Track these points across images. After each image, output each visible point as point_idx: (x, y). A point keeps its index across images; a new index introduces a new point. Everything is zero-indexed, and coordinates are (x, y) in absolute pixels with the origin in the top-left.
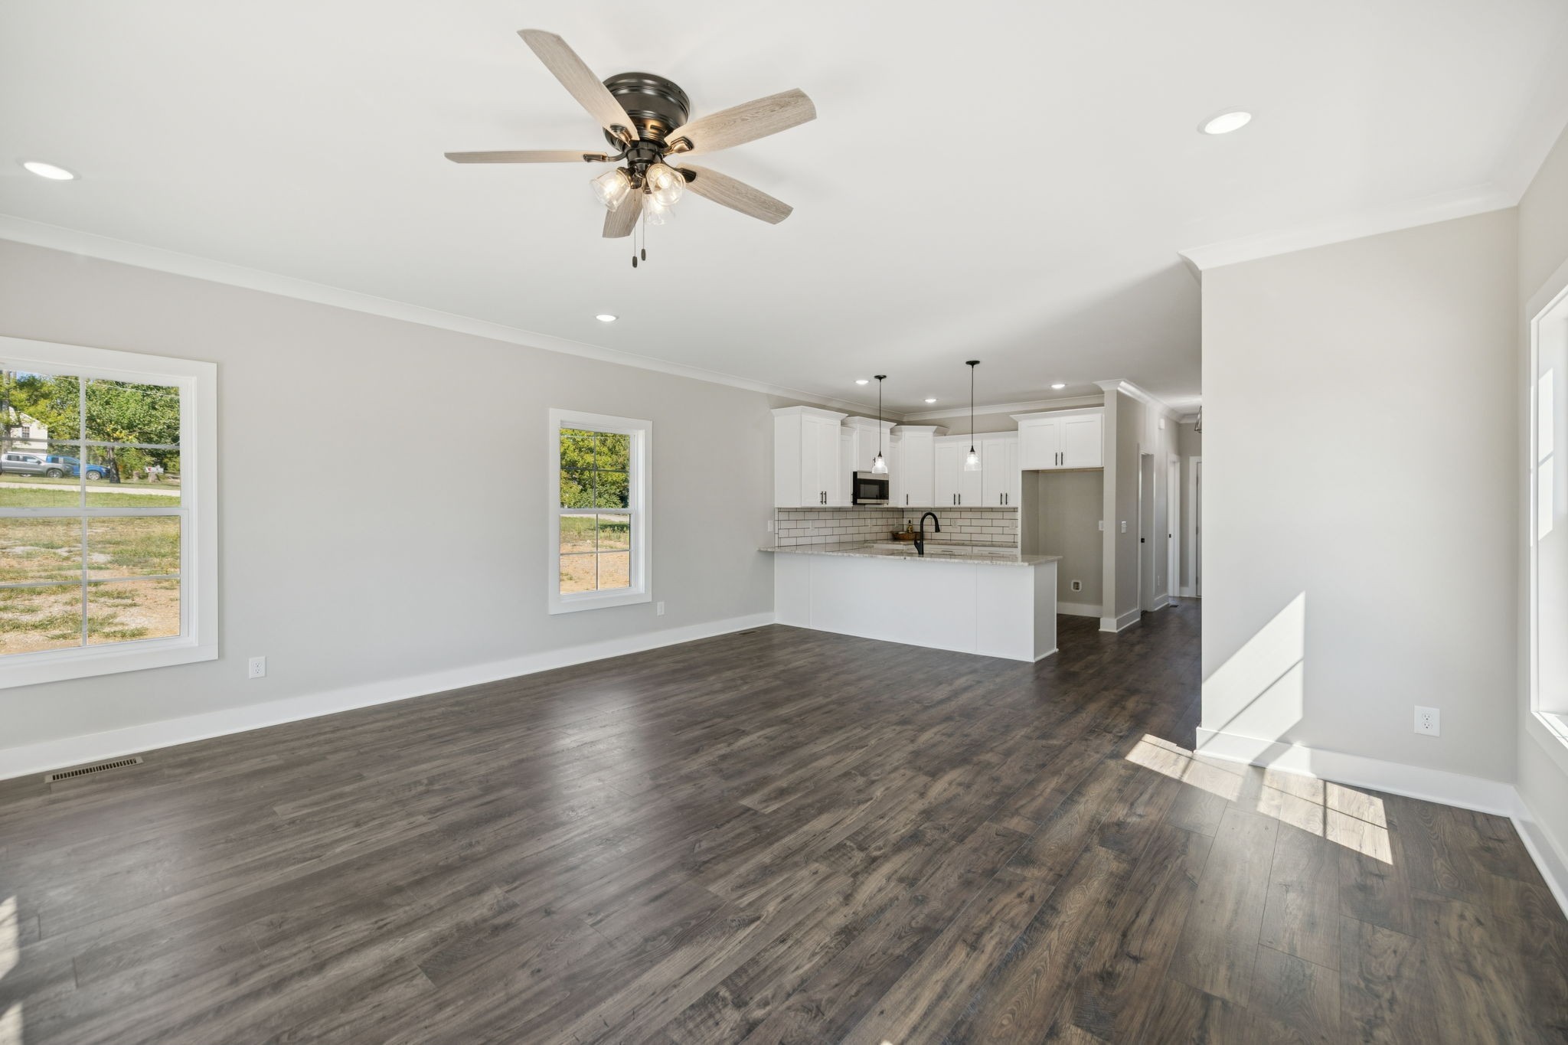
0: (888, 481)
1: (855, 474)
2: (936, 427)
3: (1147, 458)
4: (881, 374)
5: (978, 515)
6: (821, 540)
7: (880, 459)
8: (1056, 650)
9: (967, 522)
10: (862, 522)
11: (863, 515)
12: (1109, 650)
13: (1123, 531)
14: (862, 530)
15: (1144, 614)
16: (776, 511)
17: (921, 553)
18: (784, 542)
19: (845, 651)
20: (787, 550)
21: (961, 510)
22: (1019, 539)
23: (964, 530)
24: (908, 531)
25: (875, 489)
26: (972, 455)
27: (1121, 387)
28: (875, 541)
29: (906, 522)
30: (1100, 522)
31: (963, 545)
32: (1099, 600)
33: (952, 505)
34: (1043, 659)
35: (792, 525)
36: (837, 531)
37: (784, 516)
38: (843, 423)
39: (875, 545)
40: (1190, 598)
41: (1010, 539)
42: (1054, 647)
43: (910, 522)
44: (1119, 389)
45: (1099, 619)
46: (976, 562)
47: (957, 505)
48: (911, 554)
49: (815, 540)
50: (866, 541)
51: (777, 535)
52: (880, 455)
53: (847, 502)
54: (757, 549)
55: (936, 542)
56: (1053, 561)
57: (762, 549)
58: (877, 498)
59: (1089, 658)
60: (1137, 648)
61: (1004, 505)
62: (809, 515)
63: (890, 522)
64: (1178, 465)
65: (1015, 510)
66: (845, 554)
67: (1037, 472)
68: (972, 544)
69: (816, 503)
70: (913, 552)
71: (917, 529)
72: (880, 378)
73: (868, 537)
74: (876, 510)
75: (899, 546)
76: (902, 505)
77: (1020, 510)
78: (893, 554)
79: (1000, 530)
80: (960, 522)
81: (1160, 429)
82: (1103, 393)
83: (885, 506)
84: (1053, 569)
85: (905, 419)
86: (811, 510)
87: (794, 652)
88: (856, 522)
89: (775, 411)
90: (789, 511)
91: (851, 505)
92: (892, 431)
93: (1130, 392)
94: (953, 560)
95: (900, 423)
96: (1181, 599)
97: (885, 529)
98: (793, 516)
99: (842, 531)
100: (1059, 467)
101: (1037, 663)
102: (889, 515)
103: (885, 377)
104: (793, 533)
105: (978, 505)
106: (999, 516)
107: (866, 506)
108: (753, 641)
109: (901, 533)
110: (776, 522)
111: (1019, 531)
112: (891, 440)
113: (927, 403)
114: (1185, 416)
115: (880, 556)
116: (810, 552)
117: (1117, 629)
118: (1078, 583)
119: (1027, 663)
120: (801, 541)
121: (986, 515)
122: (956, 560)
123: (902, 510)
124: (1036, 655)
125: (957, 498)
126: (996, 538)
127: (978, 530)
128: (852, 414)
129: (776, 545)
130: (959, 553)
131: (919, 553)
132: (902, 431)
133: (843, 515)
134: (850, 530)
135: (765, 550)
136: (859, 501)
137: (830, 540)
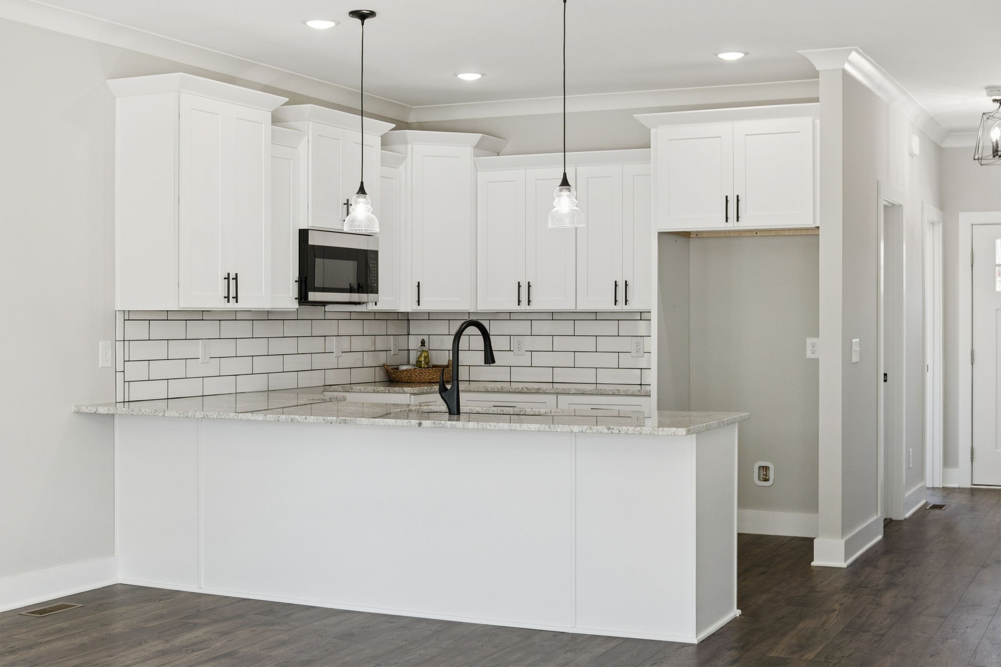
0: (376, 253)
1: (303, 234)
2: (480, 135)
3: (892, 209)
4: (364, 7)
5: (566, 327)
6: (226, 386)
7: (361, 200)
8: (738, 612)
9: (544, 343)
10: (317, 345)
11: (320, 328)
12: (837, 606)
13: (855, 358)
14: (320, 361)
15: (889, 524)
16: (120, 318)
17: (454, 410)
18: (138, 392)
19: (283, 643)
20: (145, 408)
21: (532, 317)
22: (652, 378)
23: (538, 359)
24: (419, 362)
25: (348, 270)
26: (565, 193)
27: (850, 63)
28: (348, 387)
29: (414, 343)
30: (809, 341)
31: (538, 392)
32: (810, 503)
33: (514, 307)
34: (713, 635)
35: (158, 350)
36: (261, 365)
37: (136, 330)
38: (276, 120)
39: (350, 396)
40: (961, 490)
41: (633, 377)
42: (731, 608)
43: (423, 343)
44: (847, 67)
45: (811, 540)
46: (576, 429)
47: (524, 307)
48: (425, 414)
49: (212, 386)
50: (326, 387)
51: (120, 376)
52: (362, 191)
53: (288, 299)
54: (73, 409)
55: (481, 386)
56: (731, 423)
57: (84, 409)
58: (351, 290)
59: (801, 626)
60: (888, 598)
61: (621, 307)
62: (196, 329)
63: (380, 343)
64: (939, 228)
65: (642, 315)
66: (283, 417)
67: (686, 235)
68: (556, 389)
69: (215, 301)
70: (433, 408)
71: (443, 358)
72: (362, 16)
73: (332, 378)
74: (351, 317)
75: (402, 397)
76: (407, 305)
77: (654, 316)
78: (386, 415)
79: (612, 360)
80: (529, 343)
81: (912, 155)
82: (815, 74)
83: (371, 307)
84: (731, 440)
85: (412, 119)
86: (202, 315)
87: (163, 653)
88: (306, 345)
89: (114, 84)
90: (151, 317)
91: (295, 305)
92: (385, 142)
93: (866, 75)
94: (525, 426)
95: (402, 125)
96: (947, 491)
97: (369, 359)
98: (160, 330)
99: (274, 364)
100: (732, 225)
101: (704, 643)
102: (379, 327)
103: (372, 14)
104: (159, 370)
105: (568, 305)
106: (610, 327)
107: (329, 308)
108: (61, 630)
109: (404, 368)
110: (119, 345)
111: (653, 361)
112: (384, 162)
113: (461, 80)
114: (951, 132)
115: (365, 421)
116: (199, 415)
117: (846, 560)
118: (766, 468)
119: (684, 645)
120: (177, 389)
121: (583, 327)
122: (533, 427)
123: (406, 318)
124: (699, 630)
125: (525, 291)
126: (605, 377)
127: (567, 359)
128: (296, 99)
129: (120, 398)
130: (536, 411)
131: (450, 413)
132: (406, 143)
133: (275, 328)
134: (292, 363)
135: (93, 410)
136: (313, 296)
137: (246, 384)
